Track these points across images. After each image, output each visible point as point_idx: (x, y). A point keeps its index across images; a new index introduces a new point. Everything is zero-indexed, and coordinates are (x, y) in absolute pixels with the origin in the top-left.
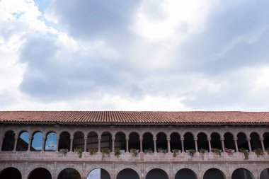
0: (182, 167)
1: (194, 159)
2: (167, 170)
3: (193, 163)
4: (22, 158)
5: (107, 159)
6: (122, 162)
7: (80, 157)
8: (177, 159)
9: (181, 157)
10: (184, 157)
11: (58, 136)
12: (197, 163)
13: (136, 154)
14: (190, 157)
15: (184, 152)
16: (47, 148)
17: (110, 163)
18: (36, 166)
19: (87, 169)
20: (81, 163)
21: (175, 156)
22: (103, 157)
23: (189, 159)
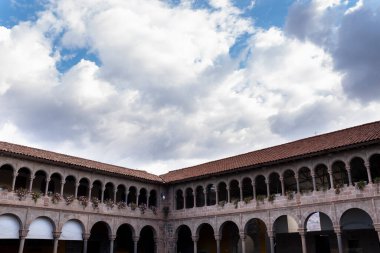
0: (349, 206)
1: (365, 195)
3: (363, 200)
5: (262, 207)
6: (276, 209)
7: (236, 207)
8: (341, 197)
9: (346, 194)
10: (350, 193)
12: (369, 199)
13: (291, 197)
14: (359, 192)
15: (351, 186)
17: (265, 211)
20: (237, 214)
21: (338, 192)
22: (258, 204)
23: (357, 195)
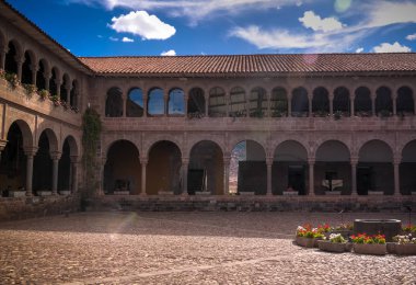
2: (348, 143)
3: (388, 132)
4: (136, 127)
10: (374, 123)
11: (187, 94)
12: (393, 132)
14: (383, 124)
15: (374, 116)
16: (171, 112)
17: (264, 132)
18: (158, 138)
19: (231, 141)
20: (222, 133)
23: (382, 127)
